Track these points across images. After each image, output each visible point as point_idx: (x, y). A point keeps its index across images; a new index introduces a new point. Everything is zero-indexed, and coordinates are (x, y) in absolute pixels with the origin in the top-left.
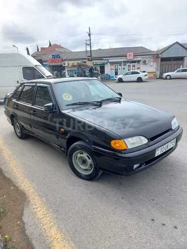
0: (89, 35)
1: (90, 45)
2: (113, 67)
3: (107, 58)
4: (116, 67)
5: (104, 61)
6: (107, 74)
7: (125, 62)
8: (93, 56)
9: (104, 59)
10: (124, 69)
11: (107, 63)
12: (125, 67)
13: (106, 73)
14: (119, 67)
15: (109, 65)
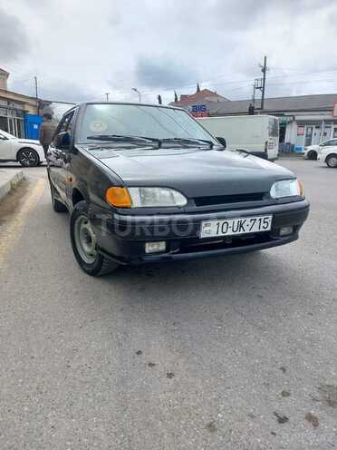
0: (264, 70)
1: (262, 88)
2: (304, 130)
3: (291, 114)
4: (310, 130)
5: (285, 118)
6: (288, 144)
7: (328, 122)
8: (266, 107)
9: (286, 114)
10: (325, 134)
11: (290, 122)
12: (327, 130)
13: (286, 141)
14: (315, 130)
15: (295, 126)
